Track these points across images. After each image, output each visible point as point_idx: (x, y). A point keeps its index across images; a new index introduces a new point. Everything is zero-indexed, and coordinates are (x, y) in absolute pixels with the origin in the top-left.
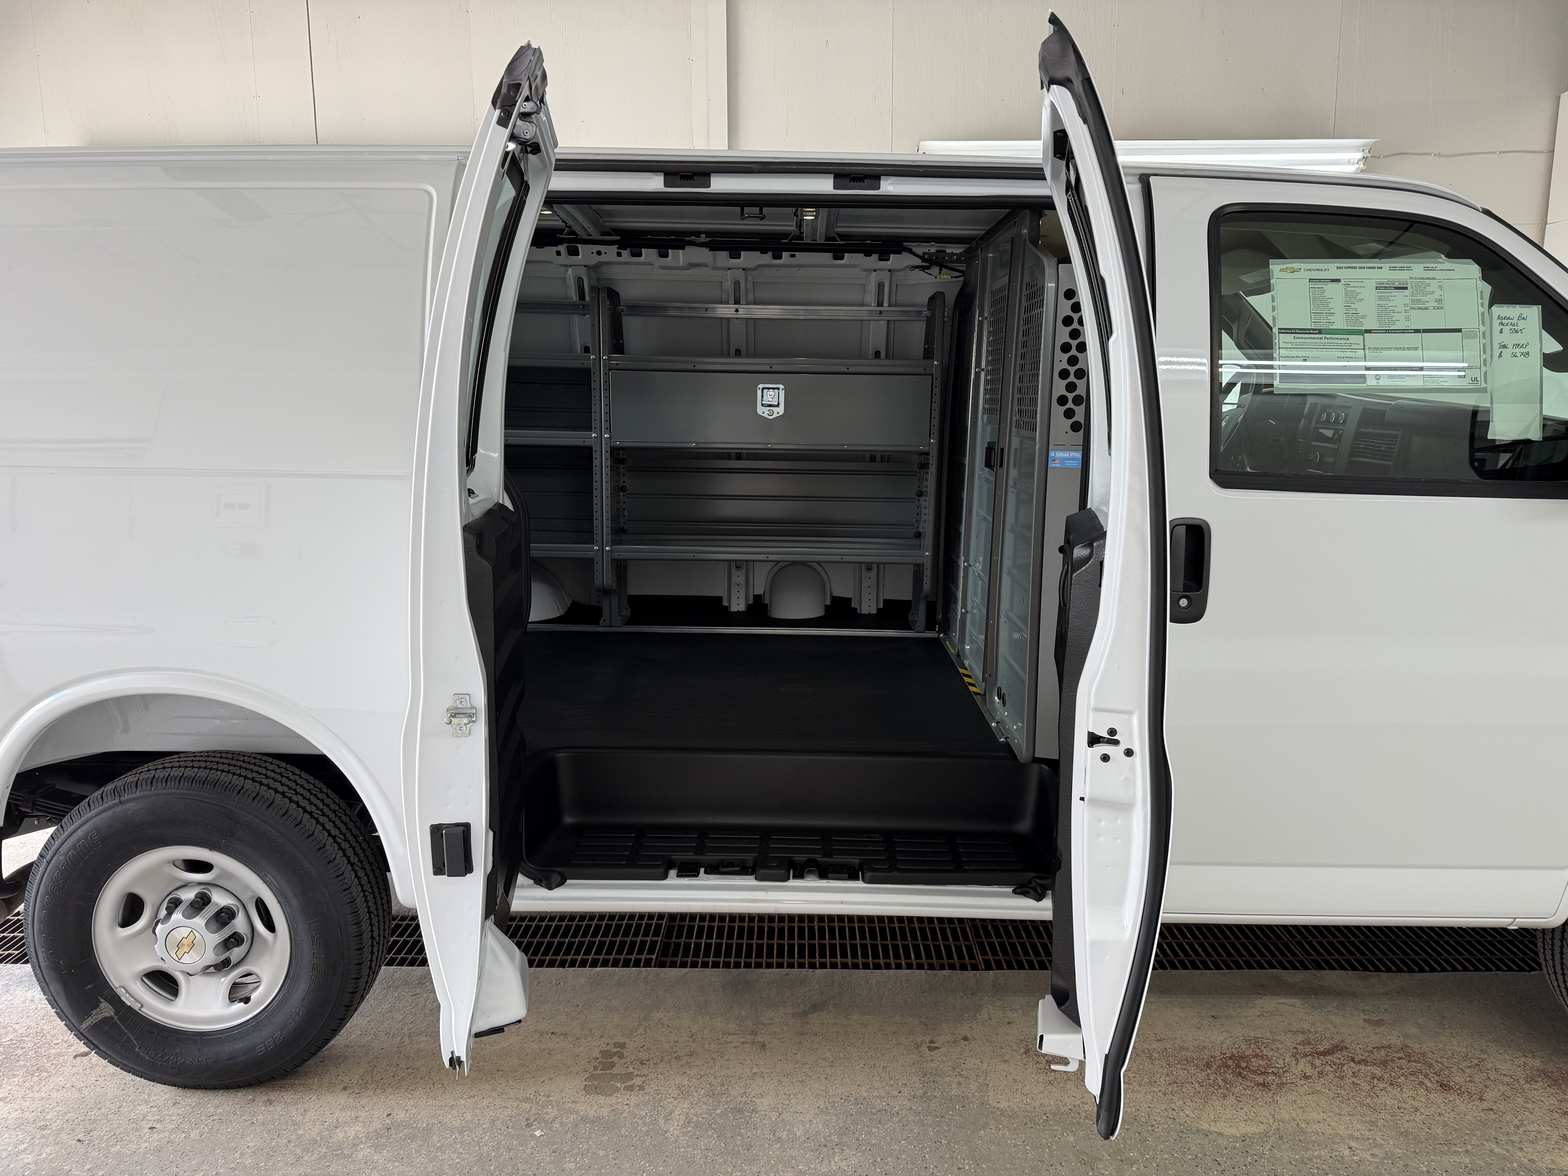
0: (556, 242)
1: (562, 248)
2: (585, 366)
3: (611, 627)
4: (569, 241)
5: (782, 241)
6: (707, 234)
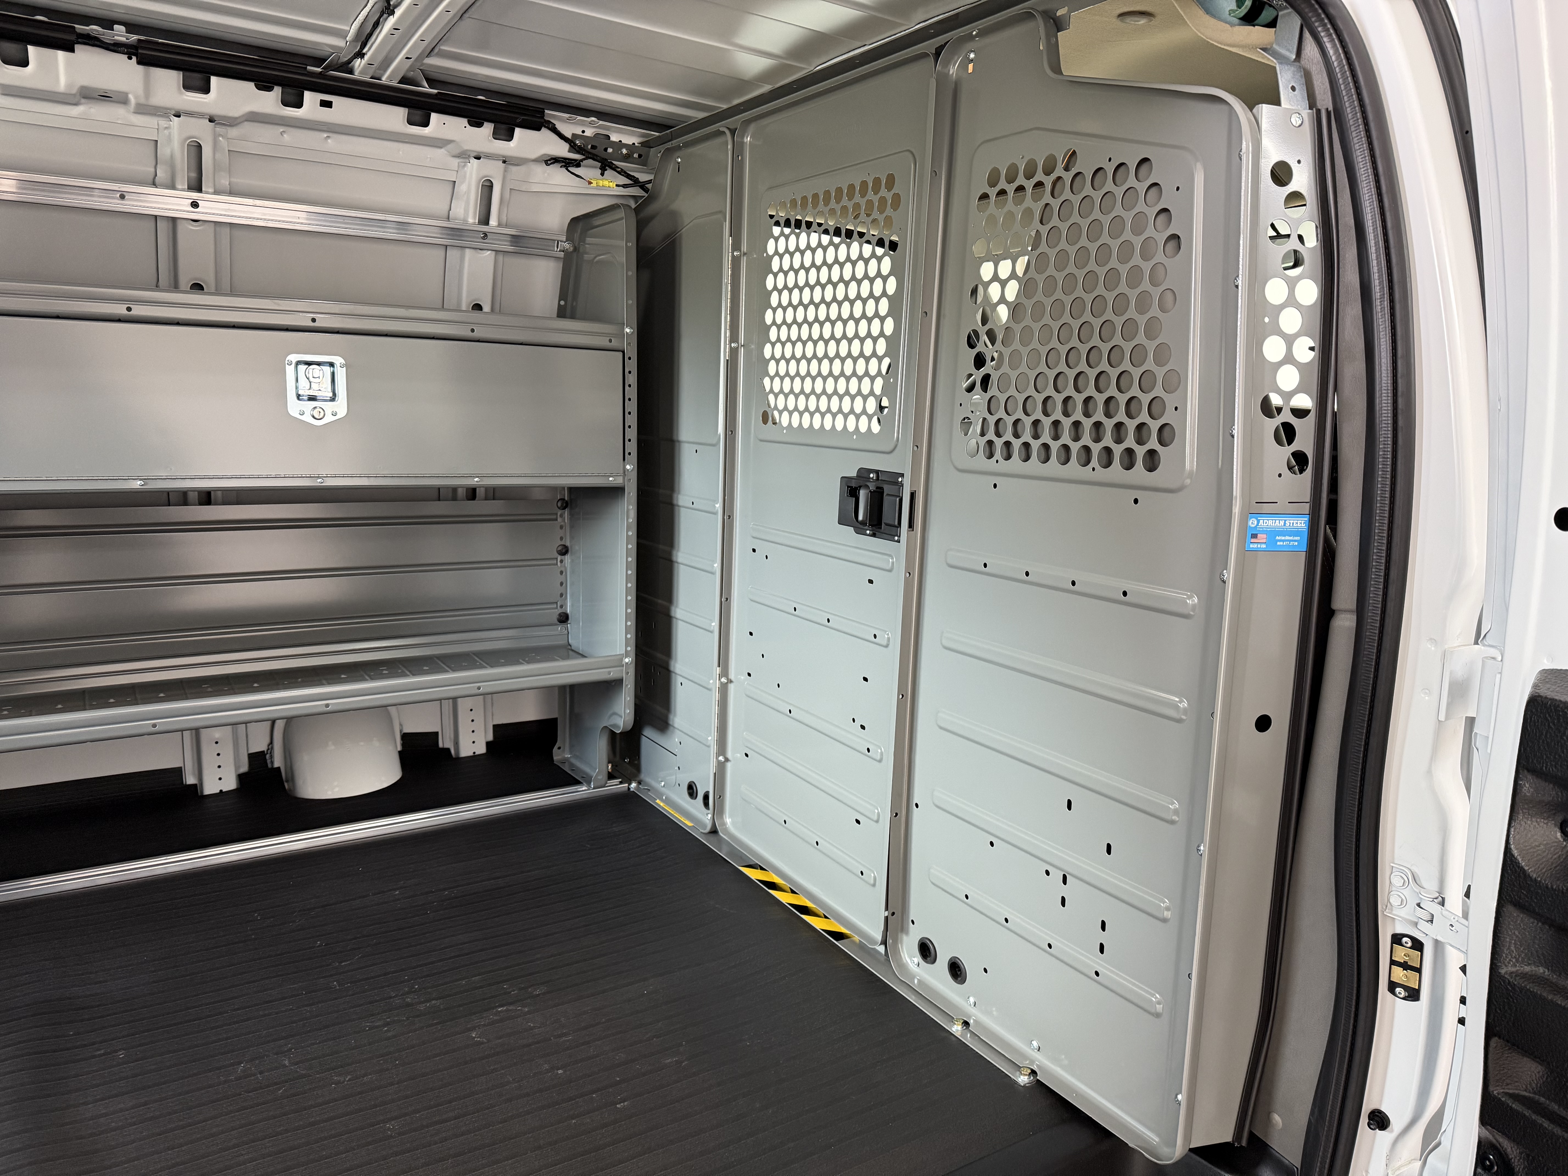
5: (309, 68)
6: (131, 27)
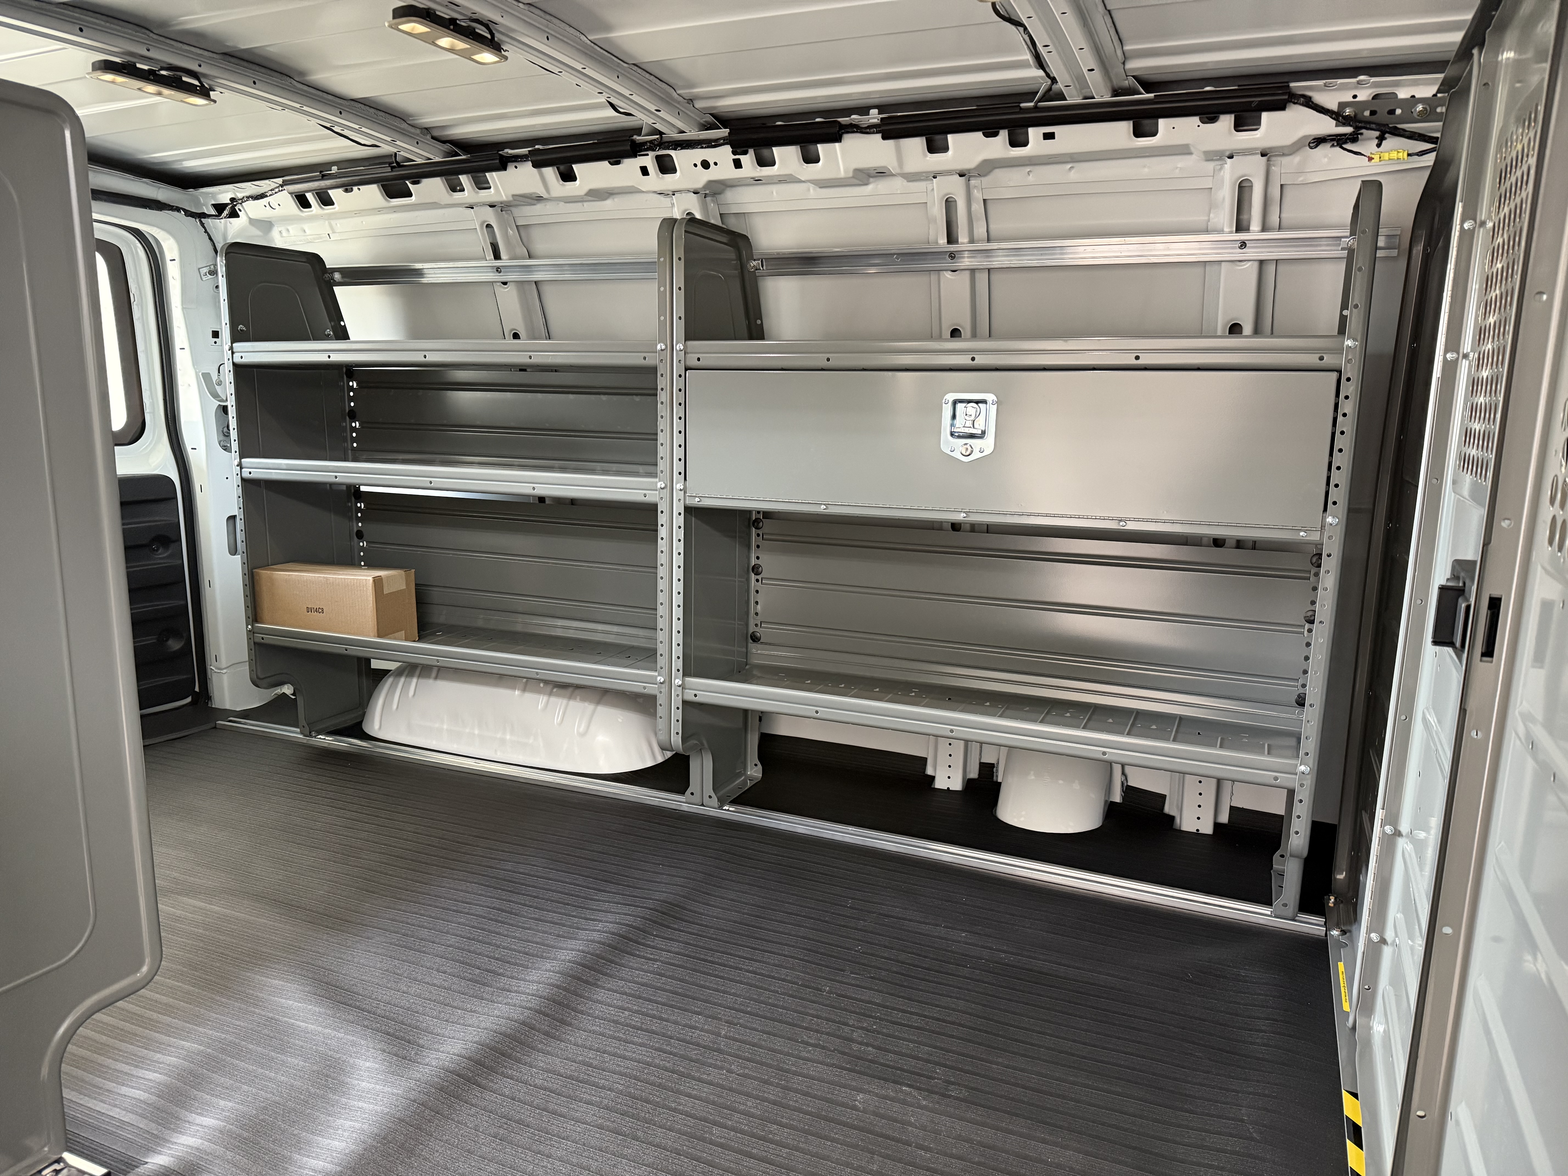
0: (636, 150)
1: (648, 160)
2: (649, 361)
3: (702, 805)
4: (654, 145)
5: (1022, 105)
6: (881, 108)
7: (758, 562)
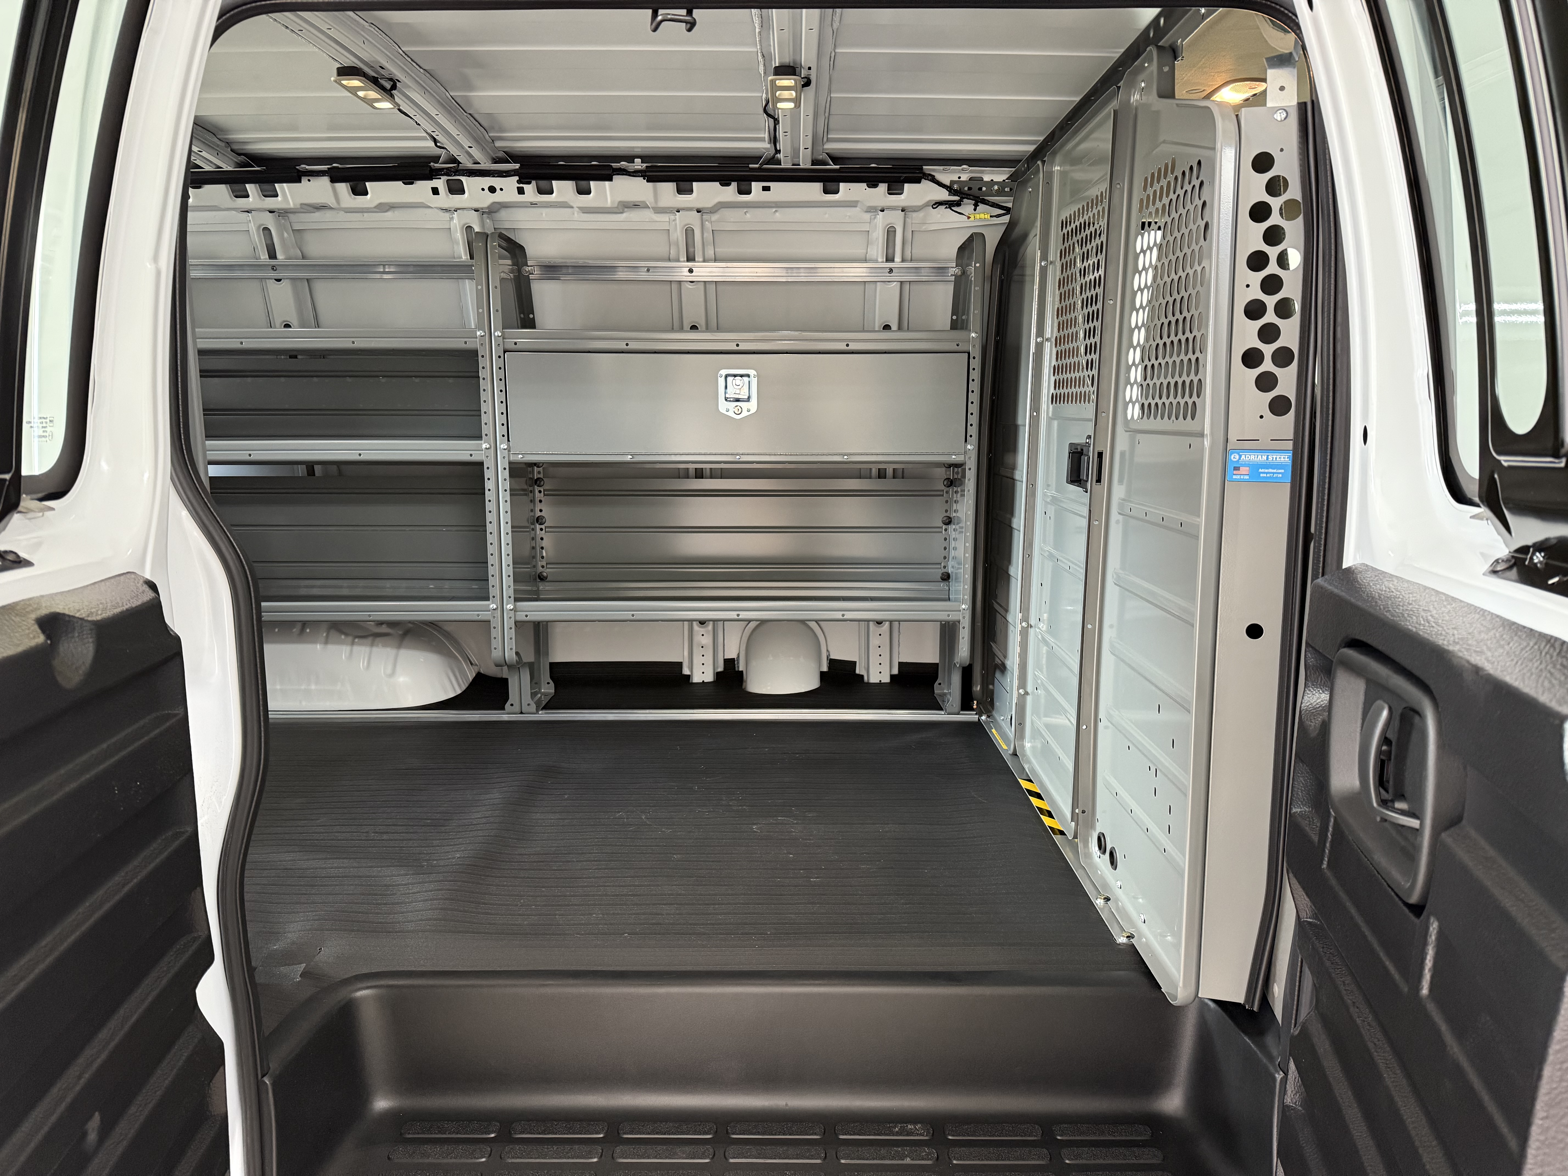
0: (432, 174)
1: (440, 183)
2: (470, 345)
3: (521, 713)
4: (448, 171)
5: (750, 166)
6: (644, 158)
7: (542, 514)
